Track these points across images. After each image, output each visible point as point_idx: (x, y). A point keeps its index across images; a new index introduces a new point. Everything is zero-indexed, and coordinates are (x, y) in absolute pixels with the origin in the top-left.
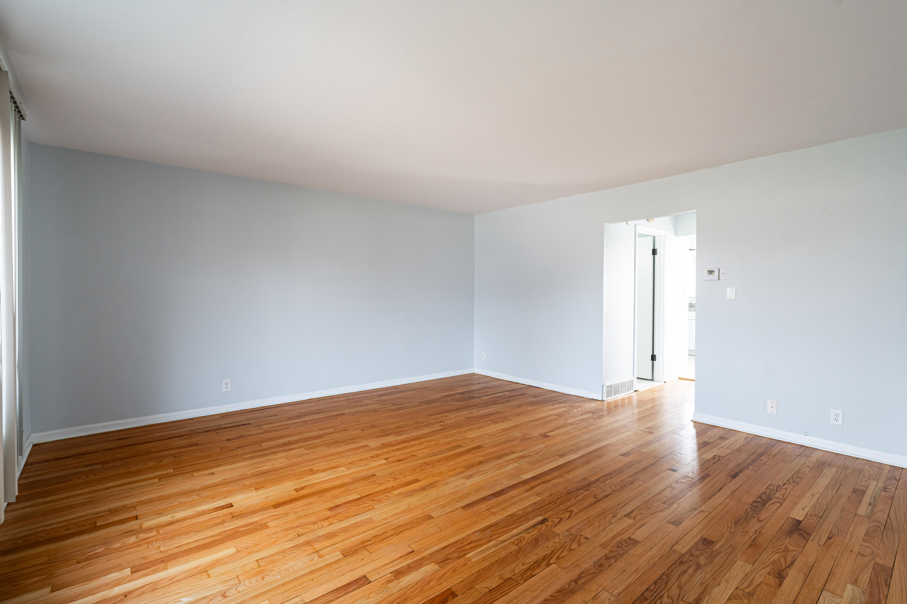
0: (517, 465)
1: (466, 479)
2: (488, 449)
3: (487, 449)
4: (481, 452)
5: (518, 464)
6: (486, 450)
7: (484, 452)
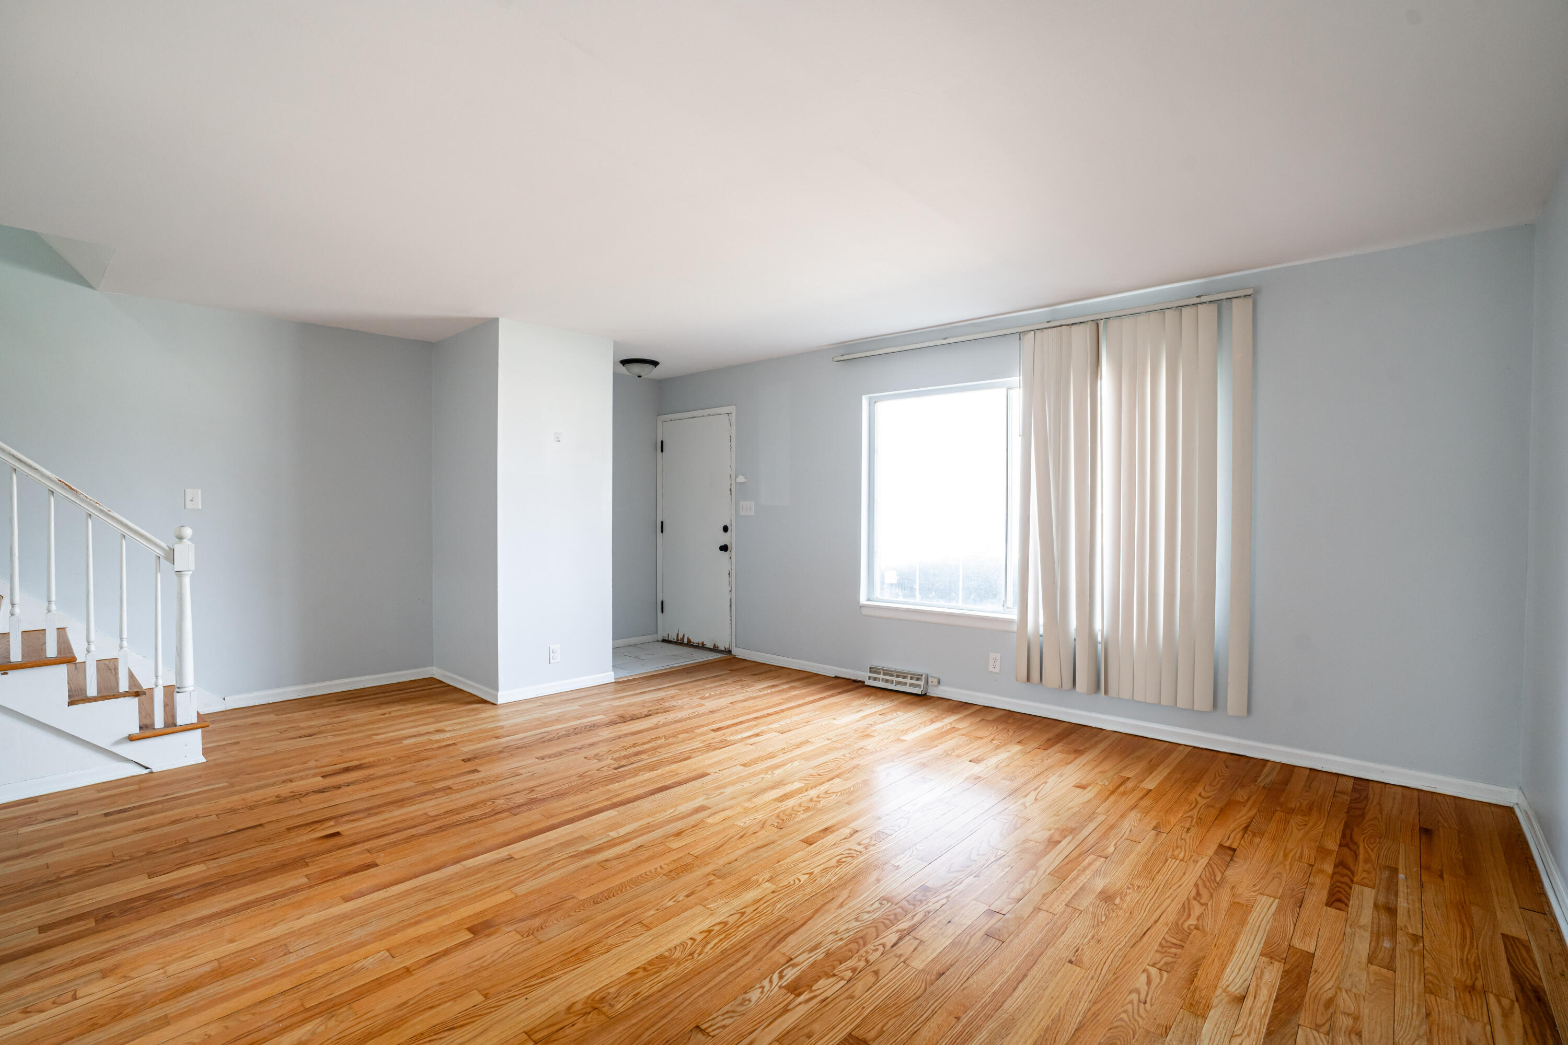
0: (611, 834)
1: (705, 806)
2: (656, 869)
3: (659, 870)
4: (674, 861)
5: (609, 835)
6: (661, 867)
7: (666, 861)
